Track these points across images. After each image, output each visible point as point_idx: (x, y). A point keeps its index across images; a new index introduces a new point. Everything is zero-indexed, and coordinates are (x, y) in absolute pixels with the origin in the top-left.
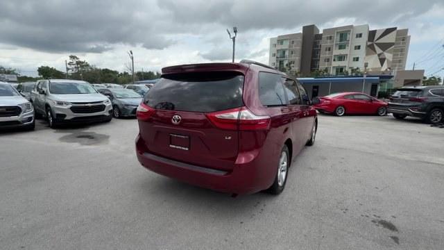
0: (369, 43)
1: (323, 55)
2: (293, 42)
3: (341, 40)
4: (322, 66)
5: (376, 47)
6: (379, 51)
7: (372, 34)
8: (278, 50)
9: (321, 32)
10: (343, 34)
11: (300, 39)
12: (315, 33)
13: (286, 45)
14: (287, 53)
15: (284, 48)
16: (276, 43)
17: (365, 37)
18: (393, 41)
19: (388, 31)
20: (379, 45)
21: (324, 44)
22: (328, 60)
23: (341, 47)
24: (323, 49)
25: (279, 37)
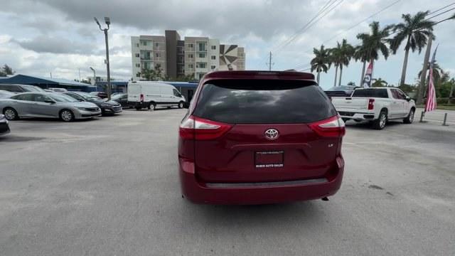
0: (221, 55)
1: (187, 61)
2: (157, 45)
3: (201, 50)
4: (188, 71)
5: (226, 59)
6: (228, 62)
7: (222, 47)
8: (141, 51)
9: (182, 39)
10: (202, 44)
11: (164, 43)
12: (177, 39)
13: (150, 47)
14: (152, 55)
15: (148, 49)
16: (139, 42)
17: (218, 49)
18: (236, 56)
19: (232, 47)
20: (228, 57)
21: (187, 51)
22: (192, 66)
23: (201, 56)
24: (186, 56)
25: (141, 36)
